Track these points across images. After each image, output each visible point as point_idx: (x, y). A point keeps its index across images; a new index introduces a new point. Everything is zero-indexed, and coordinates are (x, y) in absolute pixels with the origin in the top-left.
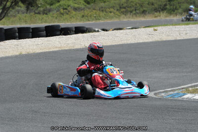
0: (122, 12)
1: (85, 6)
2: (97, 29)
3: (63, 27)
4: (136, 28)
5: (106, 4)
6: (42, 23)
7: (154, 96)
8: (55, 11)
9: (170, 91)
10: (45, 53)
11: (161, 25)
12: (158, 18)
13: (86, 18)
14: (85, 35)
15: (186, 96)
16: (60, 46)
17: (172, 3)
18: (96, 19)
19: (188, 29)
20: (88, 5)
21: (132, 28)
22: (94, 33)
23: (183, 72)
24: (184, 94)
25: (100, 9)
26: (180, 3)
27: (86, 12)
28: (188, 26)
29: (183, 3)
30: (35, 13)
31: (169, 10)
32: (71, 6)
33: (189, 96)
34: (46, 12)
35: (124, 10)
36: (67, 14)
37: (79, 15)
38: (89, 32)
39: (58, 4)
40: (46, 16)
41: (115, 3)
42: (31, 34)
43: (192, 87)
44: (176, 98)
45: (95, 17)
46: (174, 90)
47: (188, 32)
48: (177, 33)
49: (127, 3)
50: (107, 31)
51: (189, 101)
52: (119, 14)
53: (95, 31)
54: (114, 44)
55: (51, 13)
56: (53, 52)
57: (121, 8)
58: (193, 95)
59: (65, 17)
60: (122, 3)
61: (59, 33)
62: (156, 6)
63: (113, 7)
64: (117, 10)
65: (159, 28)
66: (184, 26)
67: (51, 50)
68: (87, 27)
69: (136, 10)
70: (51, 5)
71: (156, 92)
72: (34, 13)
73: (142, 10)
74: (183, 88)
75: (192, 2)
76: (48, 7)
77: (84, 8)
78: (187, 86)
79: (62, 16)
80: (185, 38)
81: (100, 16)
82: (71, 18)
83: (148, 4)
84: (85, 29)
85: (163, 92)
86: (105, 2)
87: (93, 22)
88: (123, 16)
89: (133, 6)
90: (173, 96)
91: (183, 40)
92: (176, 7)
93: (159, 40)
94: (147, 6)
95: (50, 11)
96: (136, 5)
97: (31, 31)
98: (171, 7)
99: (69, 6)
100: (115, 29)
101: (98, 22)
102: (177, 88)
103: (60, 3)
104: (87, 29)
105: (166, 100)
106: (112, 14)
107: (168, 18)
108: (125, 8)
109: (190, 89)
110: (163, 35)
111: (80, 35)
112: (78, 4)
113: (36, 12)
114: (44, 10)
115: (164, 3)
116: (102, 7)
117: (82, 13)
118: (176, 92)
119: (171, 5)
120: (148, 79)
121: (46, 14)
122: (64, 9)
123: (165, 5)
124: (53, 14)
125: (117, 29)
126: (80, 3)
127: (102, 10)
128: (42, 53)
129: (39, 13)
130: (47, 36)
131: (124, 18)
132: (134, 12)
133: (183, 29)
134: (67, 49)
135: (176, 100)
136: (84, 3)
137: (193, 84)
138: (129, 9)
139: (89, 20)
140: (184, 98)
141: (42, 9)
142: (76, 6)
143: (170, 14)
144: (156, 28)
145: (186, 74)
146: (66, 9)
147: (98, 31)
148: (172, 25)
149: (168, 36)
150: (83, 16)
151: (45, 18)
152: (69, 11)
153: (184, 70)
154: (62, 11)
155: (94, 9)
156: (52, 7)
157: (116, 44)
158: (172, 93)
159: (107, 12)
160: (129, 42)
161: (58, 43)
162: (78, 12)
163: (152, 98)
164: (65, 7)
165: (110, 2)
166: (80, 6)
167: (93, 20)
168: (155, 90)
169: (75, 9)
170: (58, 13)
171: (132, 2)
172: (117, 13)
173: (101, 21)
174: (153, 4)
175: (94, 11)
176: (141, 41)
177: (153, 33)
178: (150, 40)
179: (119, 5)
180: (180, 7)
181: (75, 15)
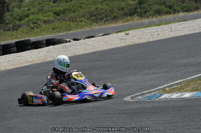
0: (93, 20)
1: (55, 17)
2: (68, 40)
3: (33, 41)
4: (107, 35)
5: (76, 13)
6: (12, 39)
7: (131, 100)
8: (25, 26)
9: (147, 93)
10: (17, 69)
11: (133, 29)
12: (130, 22)
13: (57, 29)
14: (56, 46)
15: (163, 97)
16: (31, 60)
17: (142, 6)
18: (67, 30)
19: (160, 30)
20: (57, 17)
21: (104, 35)
22: (65, 44)
23: (158, 73)
24: (161, 95)
25: (70, 19)
26: (151, 5)
27: (57, 24)
28: (159, 27)
29: (154, 4)
30: (5, 30)
31: (140, 13)
32: (41, 19)
33: (166, 96)
34: (15, 28)
35: (94, 18)
36: (38, 28)
37: (50, 28)
38: (60, 43)
39: (27, 19)
40: (16, 32)
41: (85, 12)
42: (1, 51)
43: (168, 87)
44: (153, 99)
45: (66, 28)
46: (151, 92)
47: (160, 32)
48: (150, 35)
49: (96, 11)
50: (78, 40)
51: (167, 101)
52: (90, 23)
53: (66, 42)
54: (86, 53)
55: (21, 29)
56: (25, 67)
57: (91, 16)
58: (170, 95)
59: (35, 31)
60: (92, 11)
61: (30, 47)
62: (126, 10)
63: (83, 16)
64: (88, 19)
65: (131, 32)
66: (155, 27)
67: (23, 65)
68: (58, 38)
69: (106, 17)
70: (21, 20)
71: (133, 96)
72: (3, 30)
73: (112, 16)
74: (159, 90)
75: (162, 3)
76: (17, 22)
77: (54, 20)
78: (163, 86)
79: (32, 30)
80: (158, 39)
81: (71, 27)
82: (42, 31)
83: (118, 9)
84: (56, 41)
85: (140, 95)
86: (74, 12)
87: (65, 33)
88: (95, 24)
89: (103, 13)
90: (150, 98)
91: (155, 41)
92: (147, 10)
93: (132, 44)
94: (118, 11)
95: (19, 26)
96: (106, 11)
97: (1, 48)
98: (142, 10)
99: (38, 20)
100: (86, 38)
101: (69, 32)
102: (154, 89)
103: (29, 18)
104: (58, 40)
105: (143, 102)
106: (83, 22)
107: (139, 22)
108: (95, 16)
109: (167, 89)
110: (136, 38)
111: (51, 47)
112: (48, 17)
113: (6, 28)
114: (13, 26)
115: (134, 7)
116: (72, 18)
117: (52, 25)
118: (152, 94)
119: (141, 9)
120: (124, 84)
121: (16, 30)
122: (33, 23)
123: (136, 9)
124: (23, 29)
125: (89, 37)
126: (50, 15)
127: (72, 20)
128: (14, 69)
129: (9, 30)
130: (18, 52)
131: (95, 26)
132: (105, 19)
133: (155, 31)
134: (39, 62)
135: (153, 102)
136: (53, 15)
137: (169, 84)
138: (99, 17)
139: (60, 32)
140: (161, 99)
141: (11, 26)
142: (46, 18)
143: (142, 17)
144: (127, 32)
145: (161, 75)
146: (36, 23)
147: (70, 41)
148: (144, 27)
149: (141, 39)
150: (53, 28)
151: (15, 34)
152: (39, 25)
153: (160, 71)
154: (32, 25)
155: (64, 20)
156: (21, 22)
157: (89, 52)
158: (149, 95)
159: (77, 22)
160: (101, 49)
161: (29, 57)
162: (48, 25)
163: (129, 102)
164: (35, 21)
165: (80, 12)
166: (50, 19)
167: (64, 31)
168: (131, 94)
169: (45, 22)
170: (28, 27)
171: (102, 9)
172: (88, 21)
173: (72, 32)
174: (123, 9)
175: (65, 22)
176: (114, 47)
177: (124, 38)
178: (123, 45)
179: (90, 13)
180: (151, 9)
181: (46, 28)
